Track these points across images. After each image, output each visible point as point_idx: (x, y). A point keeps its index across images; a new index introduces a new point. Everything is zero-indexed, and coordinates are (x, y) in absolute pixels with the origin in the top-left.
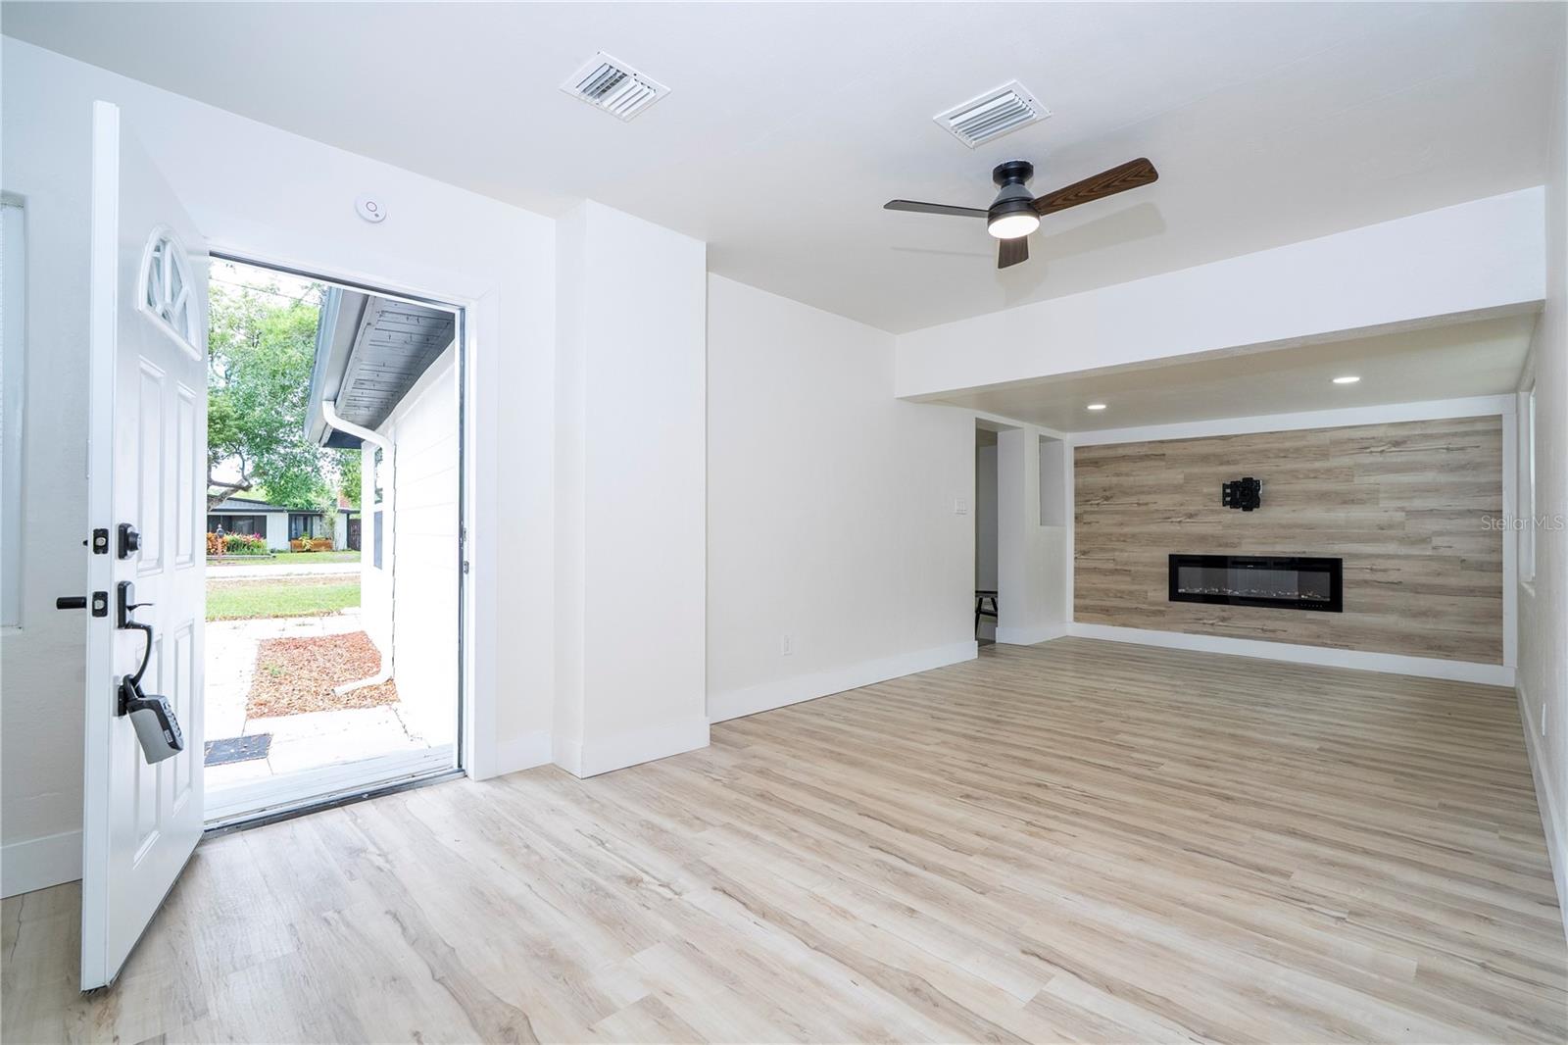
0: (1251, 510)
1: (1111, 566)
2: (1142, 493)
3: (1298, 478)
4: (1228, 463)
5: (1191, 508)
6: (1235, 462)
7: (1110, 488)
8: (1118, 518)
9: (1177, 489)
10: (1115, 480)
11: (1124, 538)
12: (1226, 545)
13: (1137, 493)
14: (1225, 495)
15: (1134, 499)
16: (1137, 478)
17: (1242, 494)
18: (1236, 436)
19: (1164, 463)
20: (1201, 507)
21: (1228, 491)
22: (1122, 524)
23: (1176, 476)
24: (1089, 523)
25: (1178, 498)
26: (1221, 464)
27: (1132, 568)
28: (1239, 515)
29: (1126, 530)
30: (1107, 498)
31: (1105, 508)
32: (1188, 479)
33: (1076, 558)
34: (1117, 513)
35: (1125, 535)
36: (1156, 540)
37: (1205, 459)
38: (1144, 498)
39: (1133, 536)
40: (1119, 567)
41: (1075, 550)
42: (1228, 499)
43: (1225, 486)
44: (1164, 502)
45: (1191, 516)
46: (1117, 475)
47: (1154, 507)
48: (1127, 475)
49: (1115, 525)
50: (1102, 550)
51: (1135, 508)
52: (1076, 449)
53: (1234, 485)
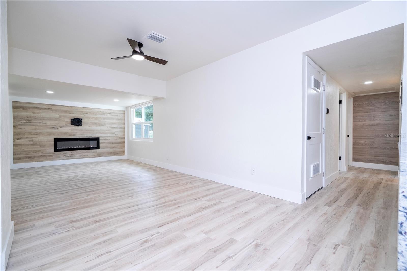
0: (79, 126)
1: (32, 143)
2: (44, 119)
3: (90, 119)
4: (72, 113)
5: (61, 125)
6: (74, 114)
7: (30, 117)
8: (34, 127)
9: (56, 119)
10: (32, 115)
11: (37, 134)
12: (72, 135)
13: (41, 120)
14: (72, 122)
15: (41, 121)
16: (42, 115)
17: (77, 122)
18: (75, 107)
19: (52, 111)
20: (64, 125)
21: (73, 121)
22: (35, 129)
23: (56, 115)
24: (20, 129)
25: (57, 122)
26: (70, 113)
27: (40, 143)
28: (75, 127)
29: (37, 131)
30: (29, 120)
31: (26, 124)
32: (60, 117)
33: (14, 141)
34: (33, 125)
36: (49, 134)
37: (65, 111)
38: (45, 121)
39: (41, 133)
40: (34, 143)
41: (14, 138)
42: (72, 123)
43: (72, 120)
44: (52, 123)
45: (61, 127)
46: (34, 113)
47: (48, 124)
48: (38, 113)
49: (33, 129)
50: (27, 138)
51: (41, 124)
52: (13, 102)
53: (74, 120)
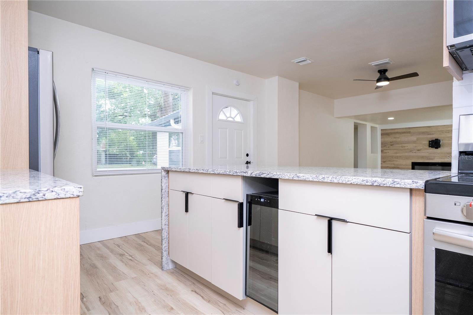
0: (438, 148)
1: (393, 166)
2: (403, 143)
4: (430, 134)
5: (418, 148)
6: (433, 134)
7: (393, 142)
8: (395, 151)
9: (414, 142)
10: (394, 140)
11: (397, 157)
12: (430, 159)
13: (401, 144)
14: (429, 144)
15: (401, 145)
16: (402, 139)
17: (435, 143)
18: (433, 126)
19: (410, 134)
20: (422, 148)
21: (431, 143)
22: (396, 153)
23: (414, 138)
24: (386, 153)
25: (415, 145)
26: (428, 135)
27: (399, 166)
28: (434, 150)
29: (398, 155)
30: (392, 145)
31: (391, 148)
32: (418, 139)
33: (381, 164)
34: (395, 149)
35: (397, 156)
36: (407, 158)
37: (423, 133)
38: (404, 145)
39: (400, 156)
40: (395, 166)
41: (381, 161)
42: (430, 145)
43: (430, 141)
44: (410, 146)
45: (418, 150)
46: (395, 138)
47: (406, 148)
48: (398, 138)
49: (394, 153)
50: (390, 161)
51: (401, 148)
52: (382, 130)
53: (432, 141)
